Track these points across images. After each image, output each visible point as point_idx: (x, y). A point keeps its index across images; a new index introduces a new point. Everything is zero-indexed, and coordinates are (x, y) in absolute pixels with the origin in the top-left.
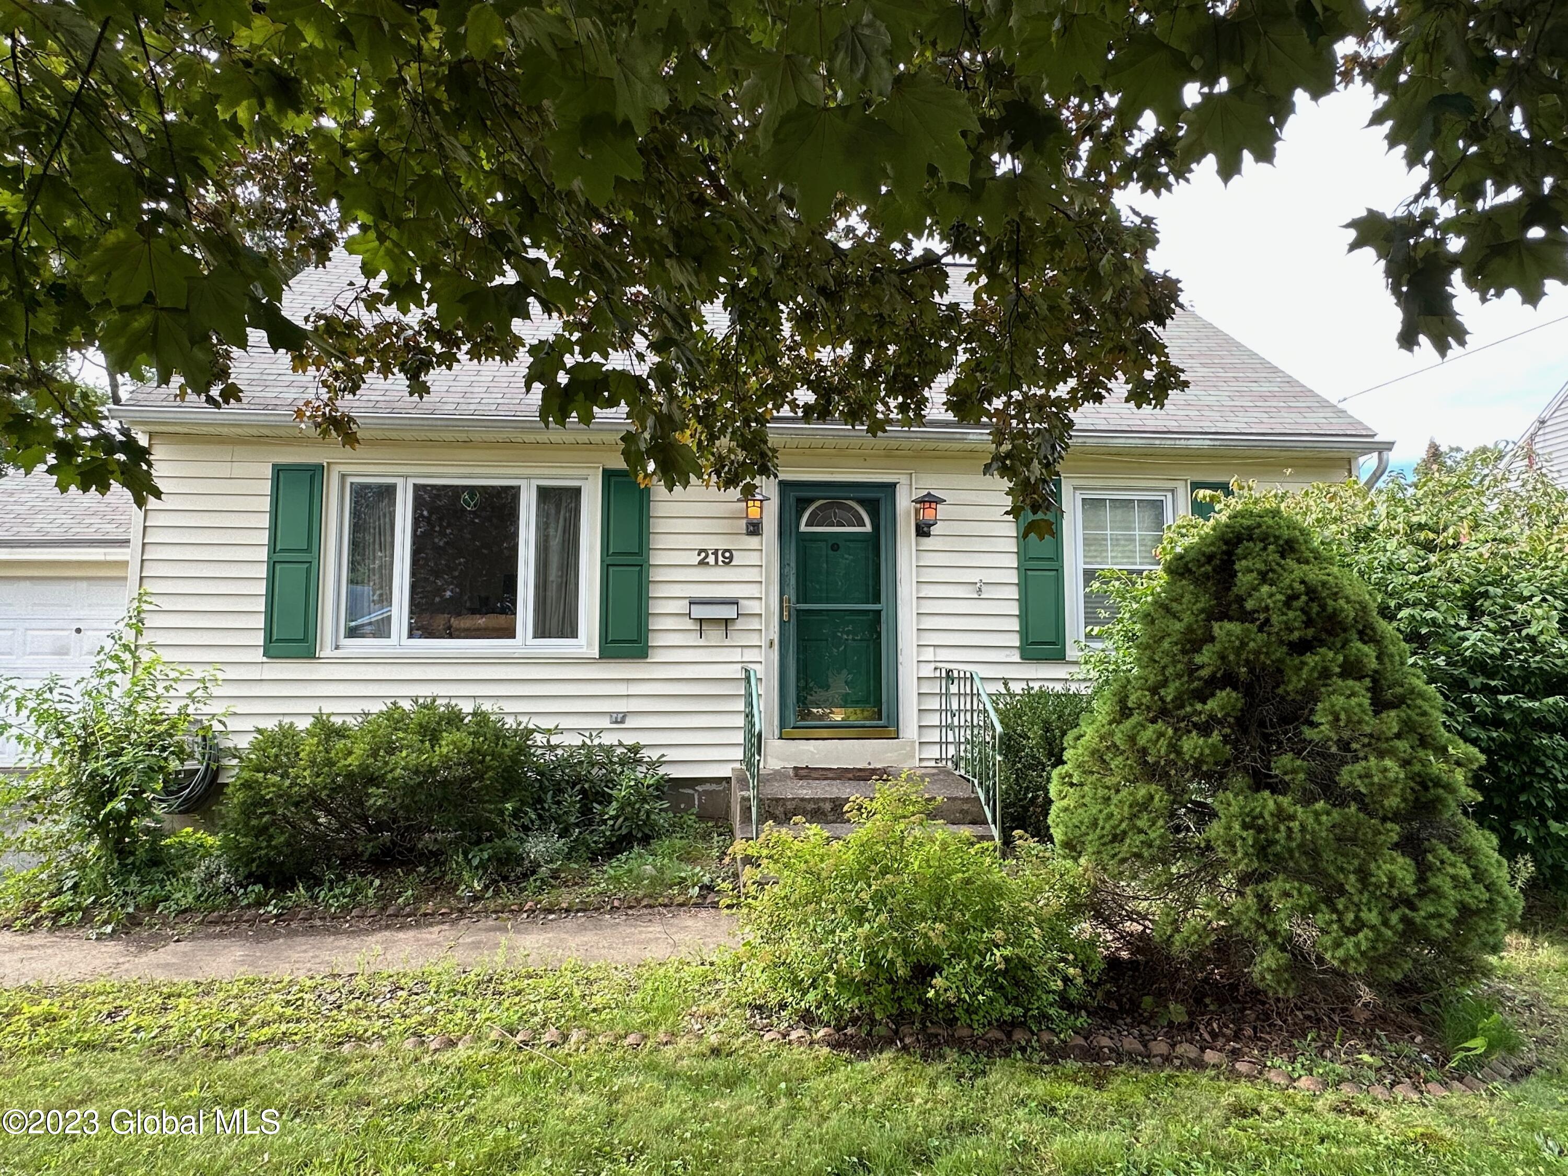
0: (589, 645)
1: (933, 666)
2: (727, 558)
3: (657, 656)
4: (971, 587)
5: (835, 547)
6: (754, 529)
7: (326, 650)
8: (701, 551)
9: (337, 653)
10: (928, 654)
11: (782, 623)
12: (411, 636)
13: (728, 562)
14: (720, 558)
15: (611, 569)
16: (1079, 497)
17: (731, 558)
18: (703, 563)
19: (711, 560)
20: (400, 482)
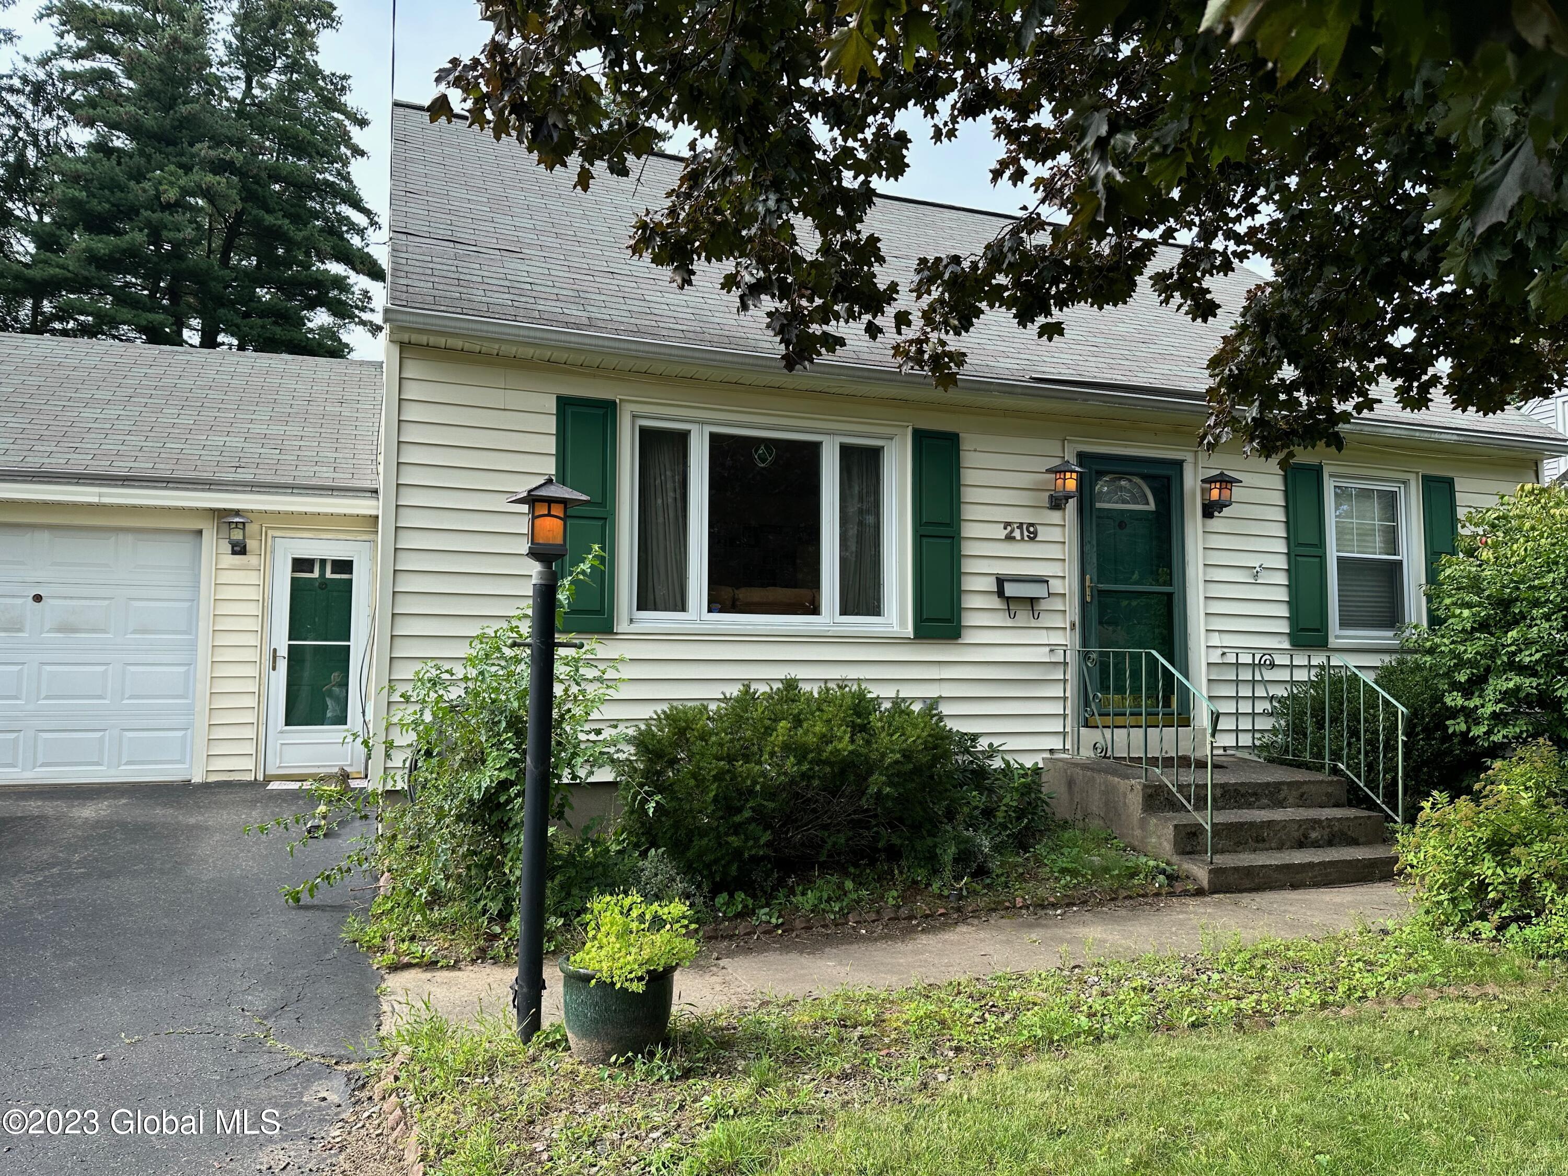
0: (902, 623)
1: (1220, 651)
2: (1031, 533)
3: (969, 637)
4: (1247, 572)
5: (1122, 525)
6: (1057, 503)
7: (622, 625)
8: (1007, 524)
9: (634, 628)
10: (1215, 640)
11: (1084, 604)
12: (710, 610)
13: (1033, 537)
14: (1026, 533)
15: (925, 540)
16: (1332, 484)
17: (1035, 533)
18: (1010, 538)
19: (1017, 534)
20: (694, 429)
